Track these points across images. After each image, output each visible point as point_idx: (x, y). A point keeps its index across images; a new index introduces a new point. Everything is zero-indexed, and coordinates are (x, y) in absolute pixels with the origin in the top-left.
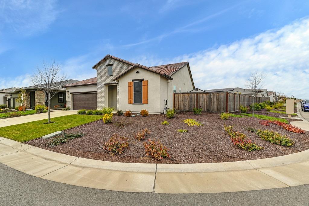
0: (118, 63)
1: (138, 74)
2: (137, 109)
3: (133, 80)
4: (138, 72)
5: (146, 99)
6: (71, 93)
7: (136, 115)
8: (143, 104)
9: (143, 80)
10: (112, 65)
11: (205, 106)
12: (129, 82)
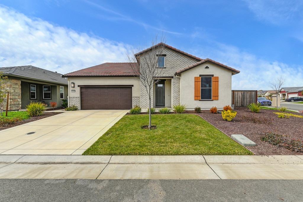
0: (174, 54)
1: (207, 69)
2: (206, 105)
3: (200, 76)
4: (207, 68)
5: (216, 95)
6: (79, 86)
7: (205, 112)
8: (213, 100)
9: (213, 76)
10: (165, 55)
11: (240, 102)
12: (195, 78)
